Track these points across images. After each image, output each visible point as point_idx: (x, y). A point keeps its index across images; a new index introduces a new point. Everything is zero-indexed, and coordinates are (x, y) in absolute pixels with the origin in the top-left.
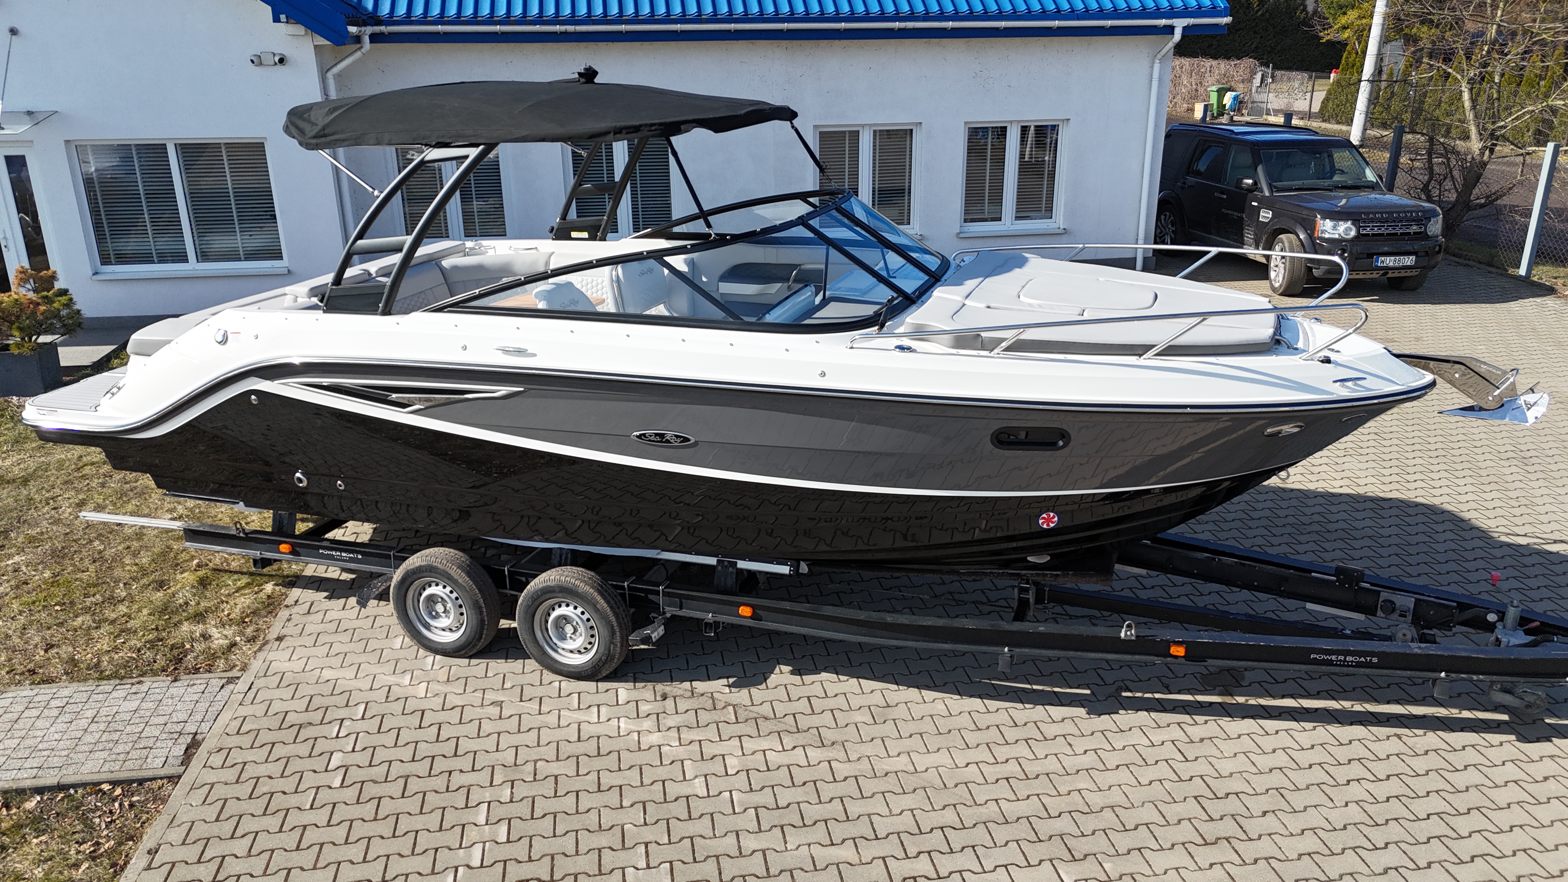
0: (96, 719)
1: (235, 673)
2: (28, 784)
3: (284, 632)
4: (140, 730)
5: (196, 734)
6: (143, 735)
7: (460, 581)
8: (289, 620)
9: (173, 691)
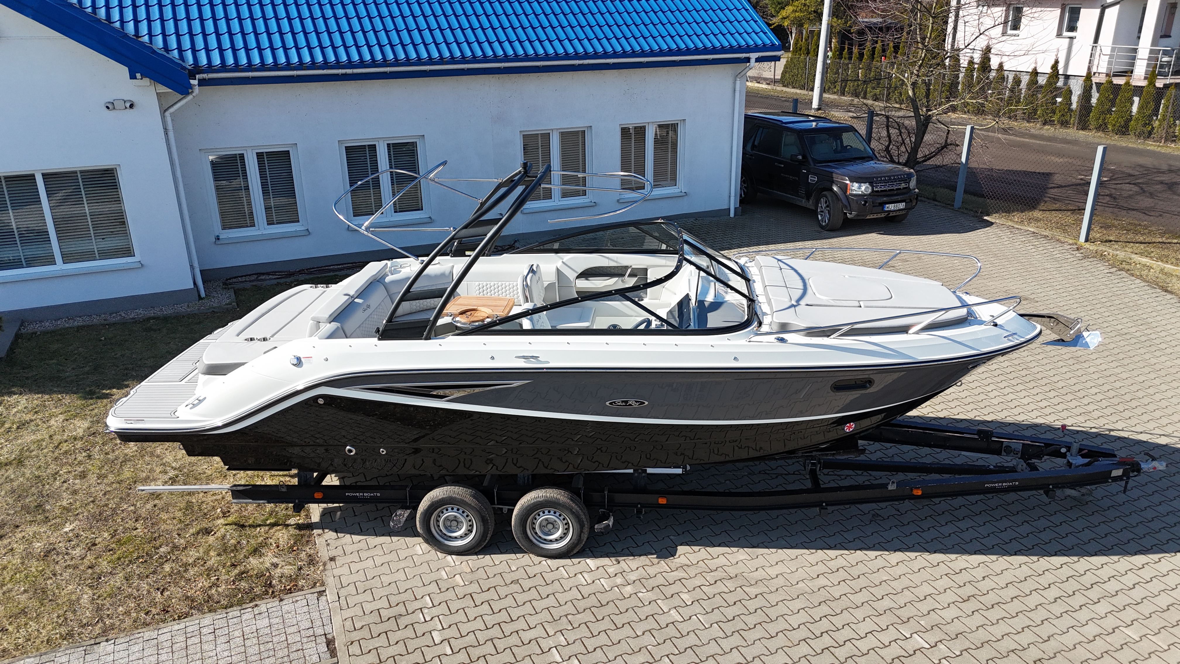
0: (246, 637)
1: (319, 588)
3: (331, 553)
4: (284, 638)
5: (325, 635)
6: (289, 642)
7: (473, 504)
8: (328, 545)
9: (285, 608)
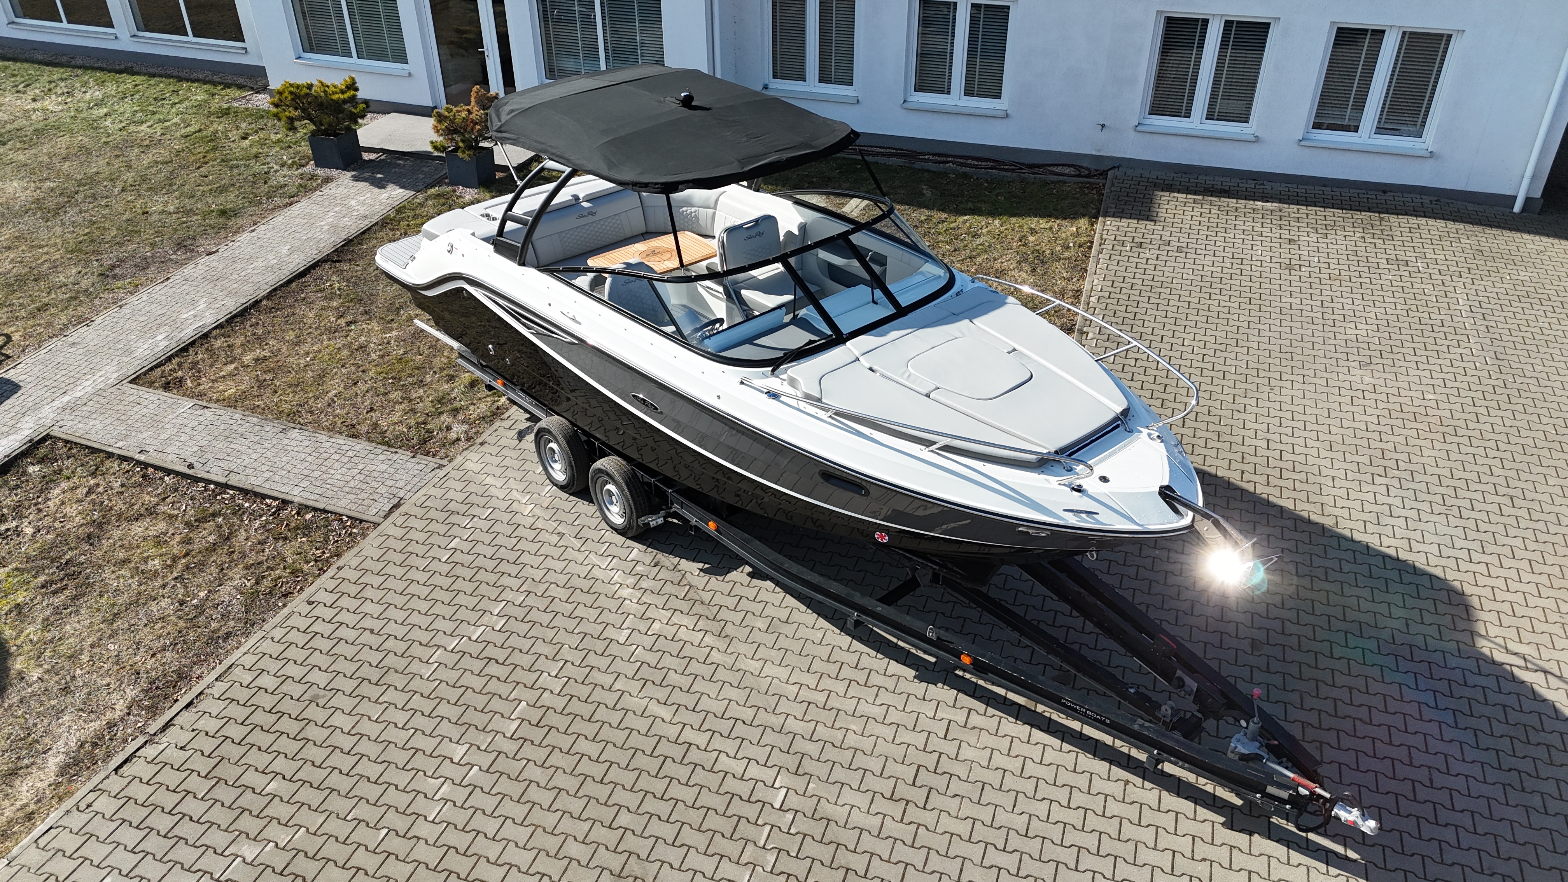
0: (362, 472)
1: (444, 462)
2: (311, 503)
3: (489, 439)
4: (378, 486)
5: (401, 499)
6: (377, 490)
7: (564, 445)
8: (496, 430)
9: (408, 464)
